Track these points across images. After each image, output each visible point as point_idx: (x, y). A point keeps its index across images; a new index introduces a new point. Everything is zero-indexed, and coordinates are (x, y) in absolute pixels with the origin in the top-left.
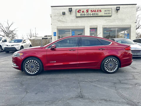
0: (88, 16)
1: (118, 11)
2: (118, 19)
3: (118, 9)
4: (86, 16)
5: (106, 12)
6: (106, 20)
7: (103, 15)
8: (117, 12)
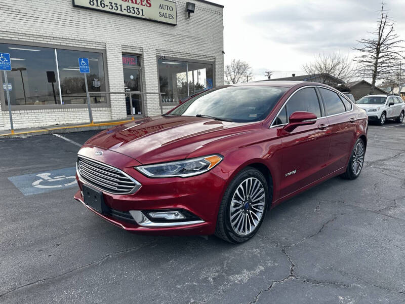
0: (113, 11)
1: (191, 14)
2: (191, 37)
3: (190, 8)
4: (106, 9)
5: (163, 11)
6: (163, 34)
7: (156, 19)
8: (189, 17)
